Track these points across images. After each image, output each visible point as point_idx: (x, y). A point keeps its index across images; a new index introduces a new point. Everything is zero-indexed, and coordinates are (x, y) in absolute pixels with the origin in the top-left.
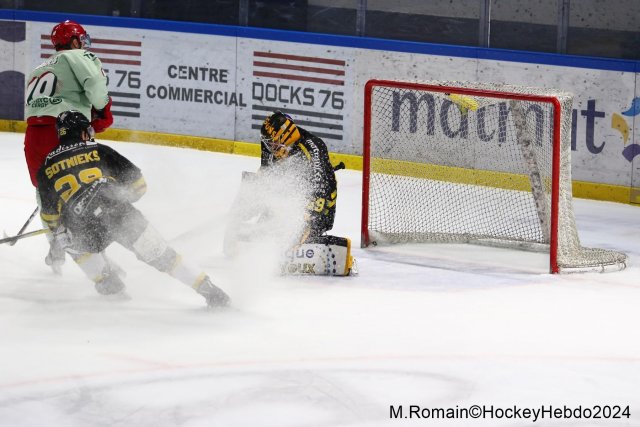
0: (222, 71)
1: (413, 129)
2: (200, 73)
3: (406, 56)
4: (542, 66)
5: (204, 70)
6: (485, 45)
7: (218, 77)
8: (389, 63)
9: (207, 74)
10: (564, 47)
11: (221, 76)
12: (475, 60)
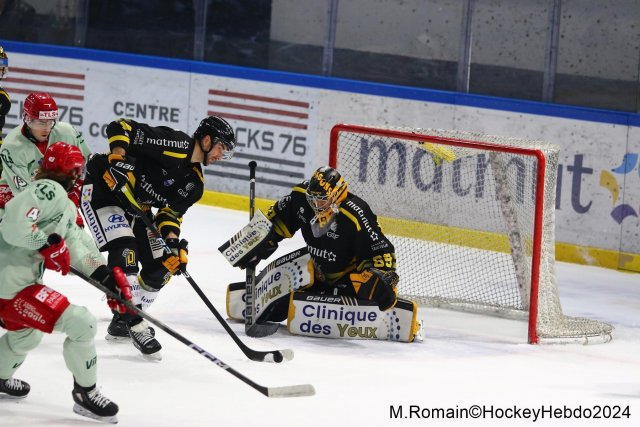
0: (173, 110)
1: (382, 180)
2: (149, 111)
3: (377, 99)
4: (525, 115)
5: (153, 108)
6: (464, 91)
7: (169, 116)
8: (357, 107)
9: (157, 112)
10: (551, 95)
11: (172, 115)
12: (453, 106)
